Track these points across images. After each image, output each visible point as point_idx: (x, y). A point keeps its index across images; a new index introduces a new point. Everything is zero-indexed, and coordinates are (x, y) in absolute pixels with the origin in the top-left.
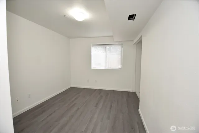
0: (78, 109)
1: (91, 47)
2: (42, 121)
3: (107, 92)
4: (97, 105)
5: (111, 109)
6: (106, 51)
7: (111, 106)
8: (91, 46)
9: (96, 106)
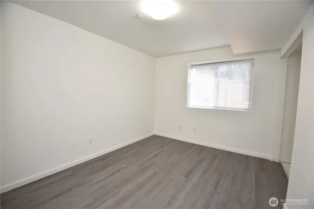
0: (155, 174)
1: (189, 70)
2: (98, 182)
3: (215, 153)
4: (188, 175)
5: (216, 189)
6: (216, 76)
7: (218, 183)
8: (189, 67)
9: (187, 177)
